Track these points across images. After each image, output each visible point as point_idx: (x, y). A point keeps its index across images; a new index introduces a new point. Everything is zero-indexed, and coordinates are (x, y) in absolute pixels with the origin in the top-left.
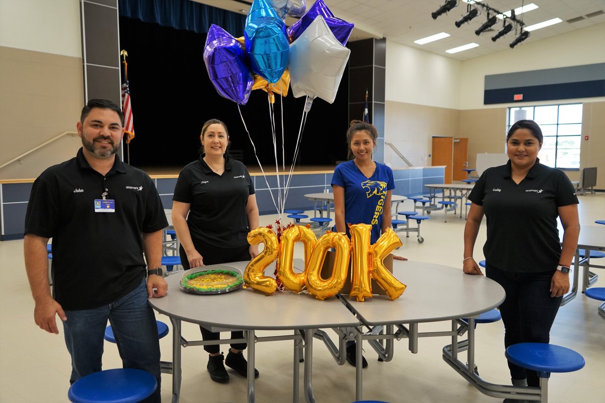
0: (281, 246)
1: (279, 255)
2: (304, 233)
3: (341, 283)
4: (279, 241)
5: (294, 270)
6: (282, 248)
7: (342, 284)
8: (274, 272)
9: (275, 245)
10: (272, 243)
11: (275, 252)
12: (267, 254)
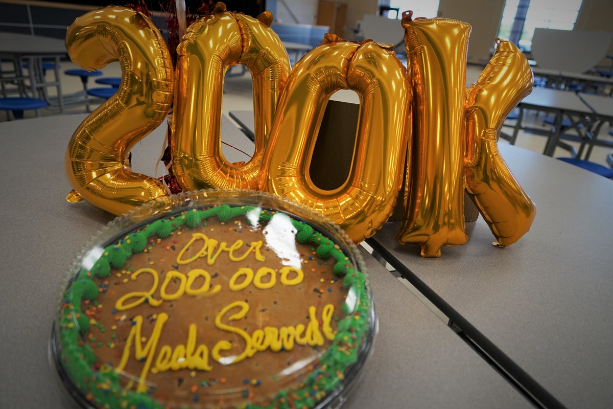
0: (180, 75)
1: (176, 104)
2: (254, 40)
3: (381, 206)
4: (175, 59)
5: (224, 150)
6: (185, 84)
7: (387, 210)
8: (160, 153)
9: (161, 73)
10: (148, 64)
11: (161, 96)
12: (134, 102)
